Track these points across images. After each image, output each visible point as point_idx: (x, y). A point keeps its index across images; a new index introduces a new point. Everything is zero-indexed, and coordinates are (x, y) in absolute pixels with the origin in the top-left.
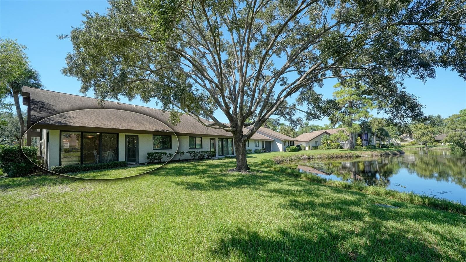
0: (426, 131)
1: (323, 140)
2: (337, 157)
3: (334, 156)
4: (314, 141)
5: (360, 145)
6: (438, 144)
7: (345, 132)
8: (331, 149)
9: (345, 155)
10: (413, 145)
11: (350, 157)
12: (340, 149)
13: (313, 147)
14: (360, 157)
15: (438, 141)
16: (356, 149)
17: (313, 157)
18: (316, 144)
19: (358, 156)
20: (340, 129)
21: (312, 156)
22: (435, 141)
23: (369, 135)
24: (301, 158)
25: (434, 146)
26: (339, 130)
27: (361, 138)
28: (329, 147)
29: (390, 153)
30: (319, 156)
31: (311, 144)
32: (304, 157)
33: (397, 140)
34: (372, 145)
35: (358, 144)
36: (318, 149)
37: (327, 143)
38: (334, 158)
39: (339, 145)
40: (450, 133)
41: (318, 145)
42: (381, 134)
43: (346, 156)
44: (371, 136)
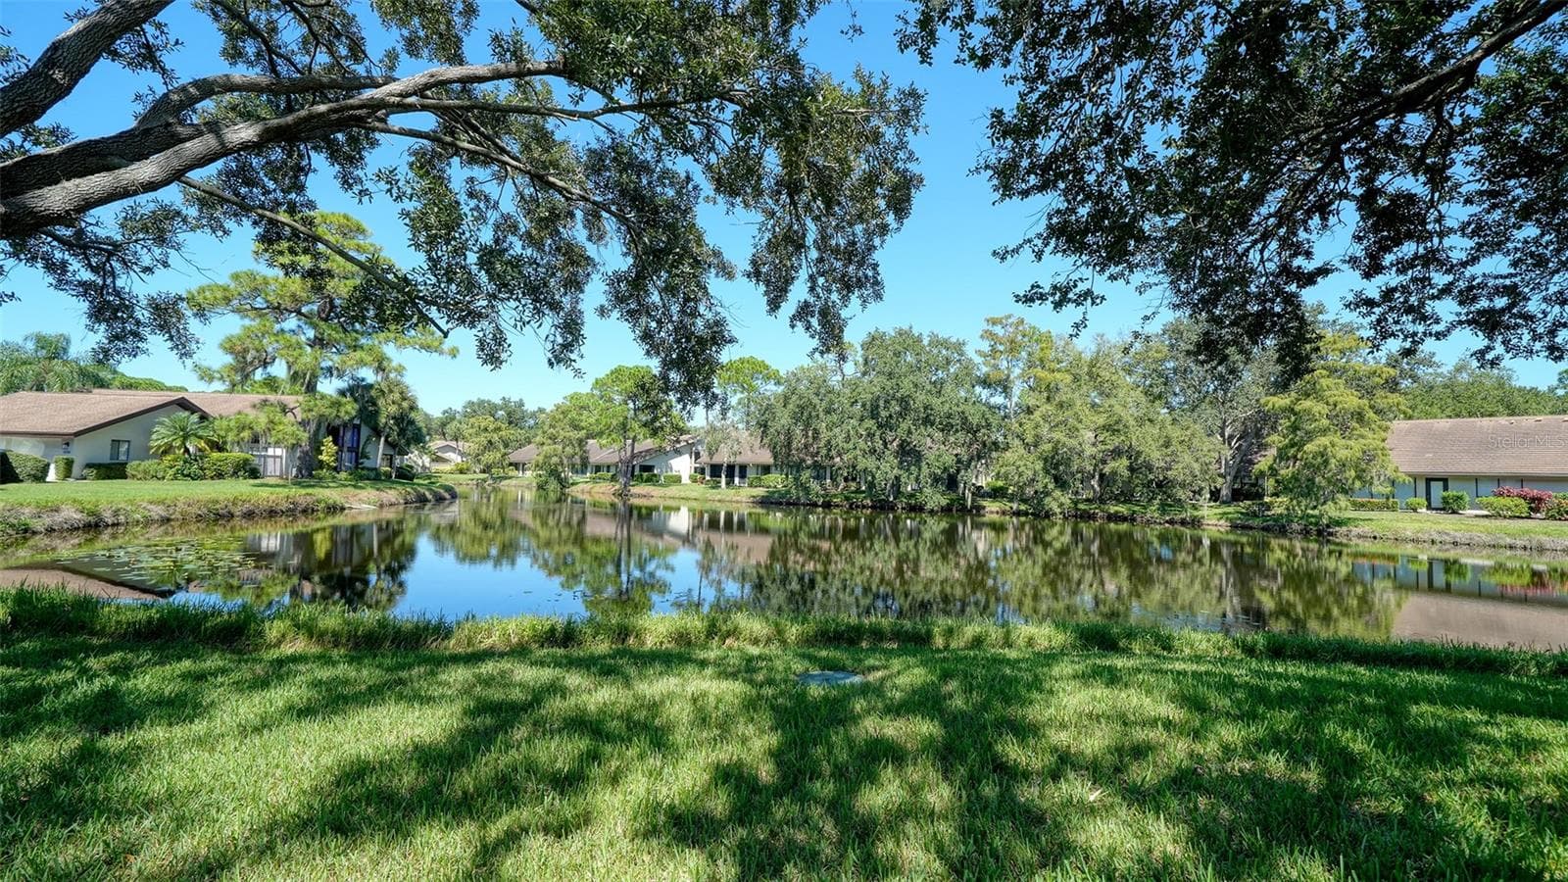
0: (495, 438)
1: (161, 435)
2: (249, 515)
3: (237, 511)
4: (104, 438)
5: (329, 468)
6: (515, 473)
7: (291, 410)
8: (203, 478)
9: (284, 506)
10: (461, 472)
11: (304, 511)
12: (252, 481)
13: (89, 466)
14: (343, 509)
15: (516, 465)
16: (320, 482)
17: (122, 519)
18: (115, 452)
19: (335, 508)
20: (272, 397)
21: (116, 513)
22: (511, 464)
23: (365, 431)
24: (38, 525)
25: (506, 478)
26: (265, 401)
27: (335, 442)
28: (192, 470)
29: (429, 497)
30: (158, 511)
31: (80, 453)
32: (59, 518)
33: (425, 457)
34: (368, 469)
35: (321, 462)
36: (124, 477)
37: (187, 450)
38: (236, 521)
39: (246, 461)
40: (545, 448)
41: (122, 458)
42: (402, 432)
43: (290, 510)
44: (368, 439)
